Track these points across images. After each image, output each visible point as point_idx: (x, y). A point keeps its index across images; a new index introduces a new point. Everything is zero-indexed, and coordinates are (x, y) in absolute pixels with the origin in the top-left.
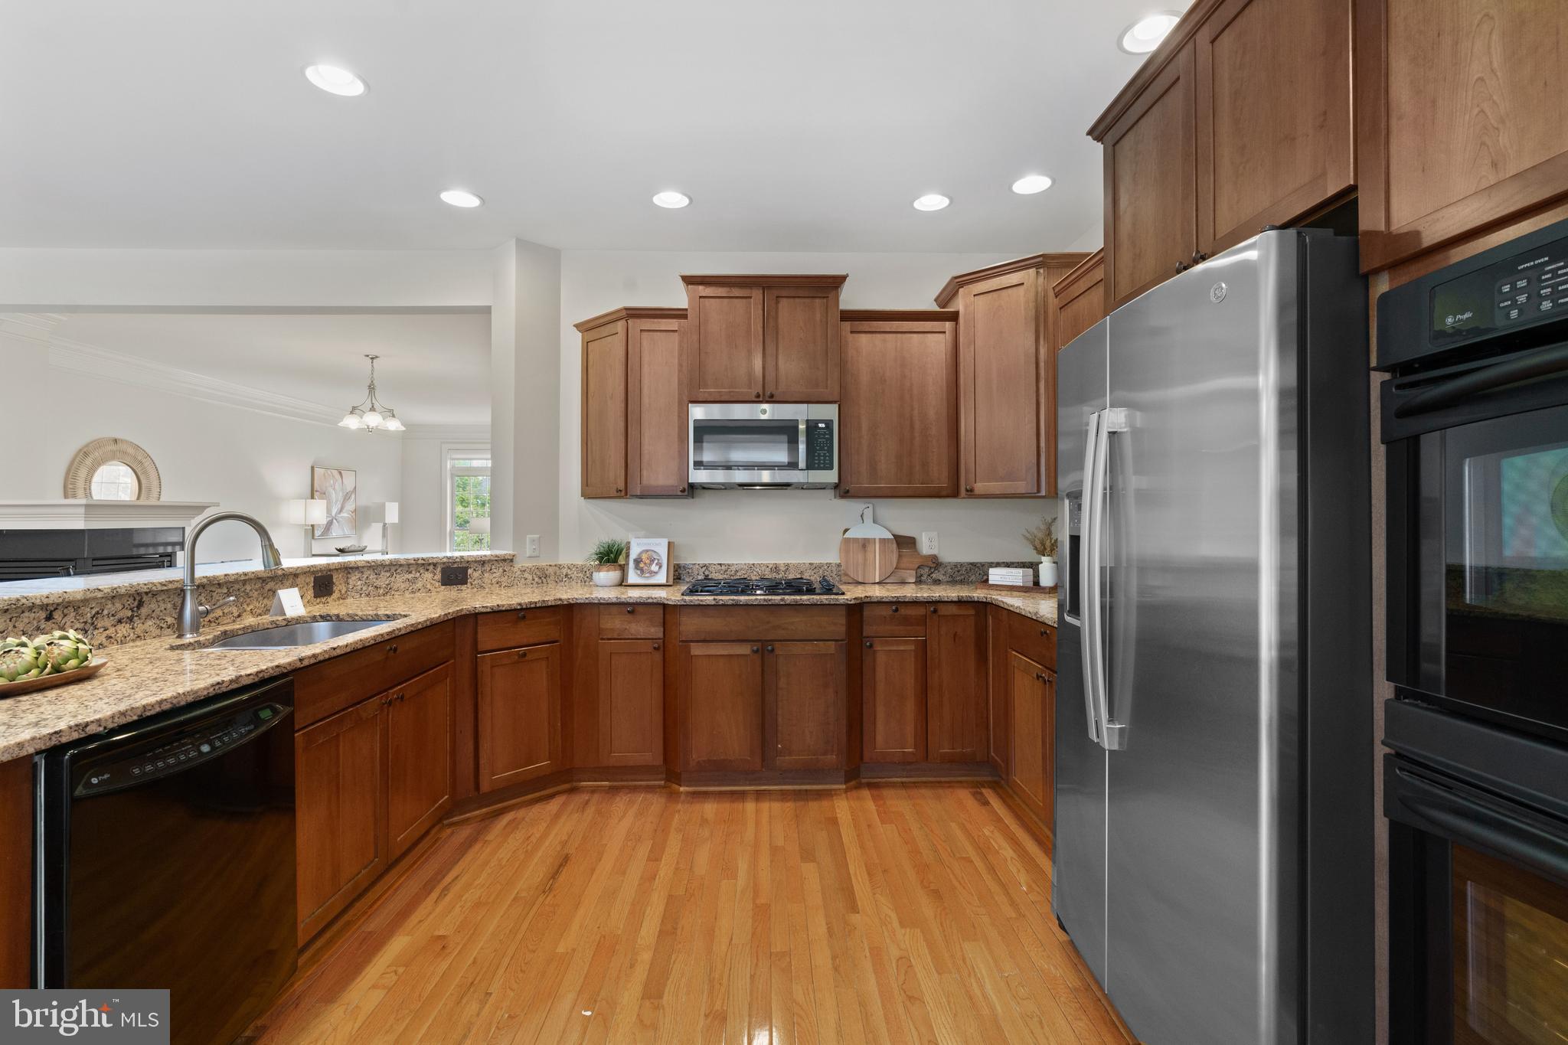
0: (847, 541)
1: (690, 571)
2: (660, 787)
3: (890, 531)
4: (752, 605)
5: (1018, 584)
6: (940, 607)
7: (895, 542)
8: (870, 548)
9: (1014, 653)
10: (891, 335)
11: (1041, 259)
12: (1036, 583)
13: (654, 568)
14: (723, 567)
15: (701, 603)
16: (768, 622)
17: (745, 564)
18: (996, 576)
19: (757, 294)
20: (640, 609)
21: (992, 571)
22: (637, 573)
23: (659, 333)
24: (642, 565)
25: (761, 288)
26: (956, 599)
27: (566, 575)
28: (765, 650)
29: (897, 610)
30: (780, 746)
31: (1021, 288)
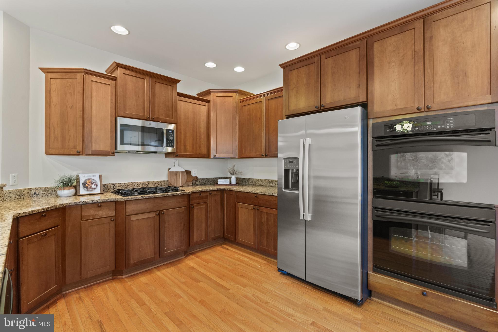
0: (171, 172)
1: (107, 187)
2: (111, 279)
3: (184, 169)
4: (156, 197)
5: (227, 184)
6: (212, 192)
7: (185, 172)
8: (178, 175)
9: (239, 203)
10: (191, 104)
11: (238, 91)
12: (230, 183)
13: (94, 186)
14: (122, 184)
15: (136, 199)
16: (162, 203)
17: (132, 183)
18: (220, 182)
19: (147, 78)
20: (103, 204)
21: (219, 180)
22: (85, 190)
23: (101, 84)
24: (87, 186)
25: (149, 77)
26: (216, 189)
27: (35, 193)
28: (160, 214)
29: (201, 195)
30: (165, 248)
31: (231, 98)
